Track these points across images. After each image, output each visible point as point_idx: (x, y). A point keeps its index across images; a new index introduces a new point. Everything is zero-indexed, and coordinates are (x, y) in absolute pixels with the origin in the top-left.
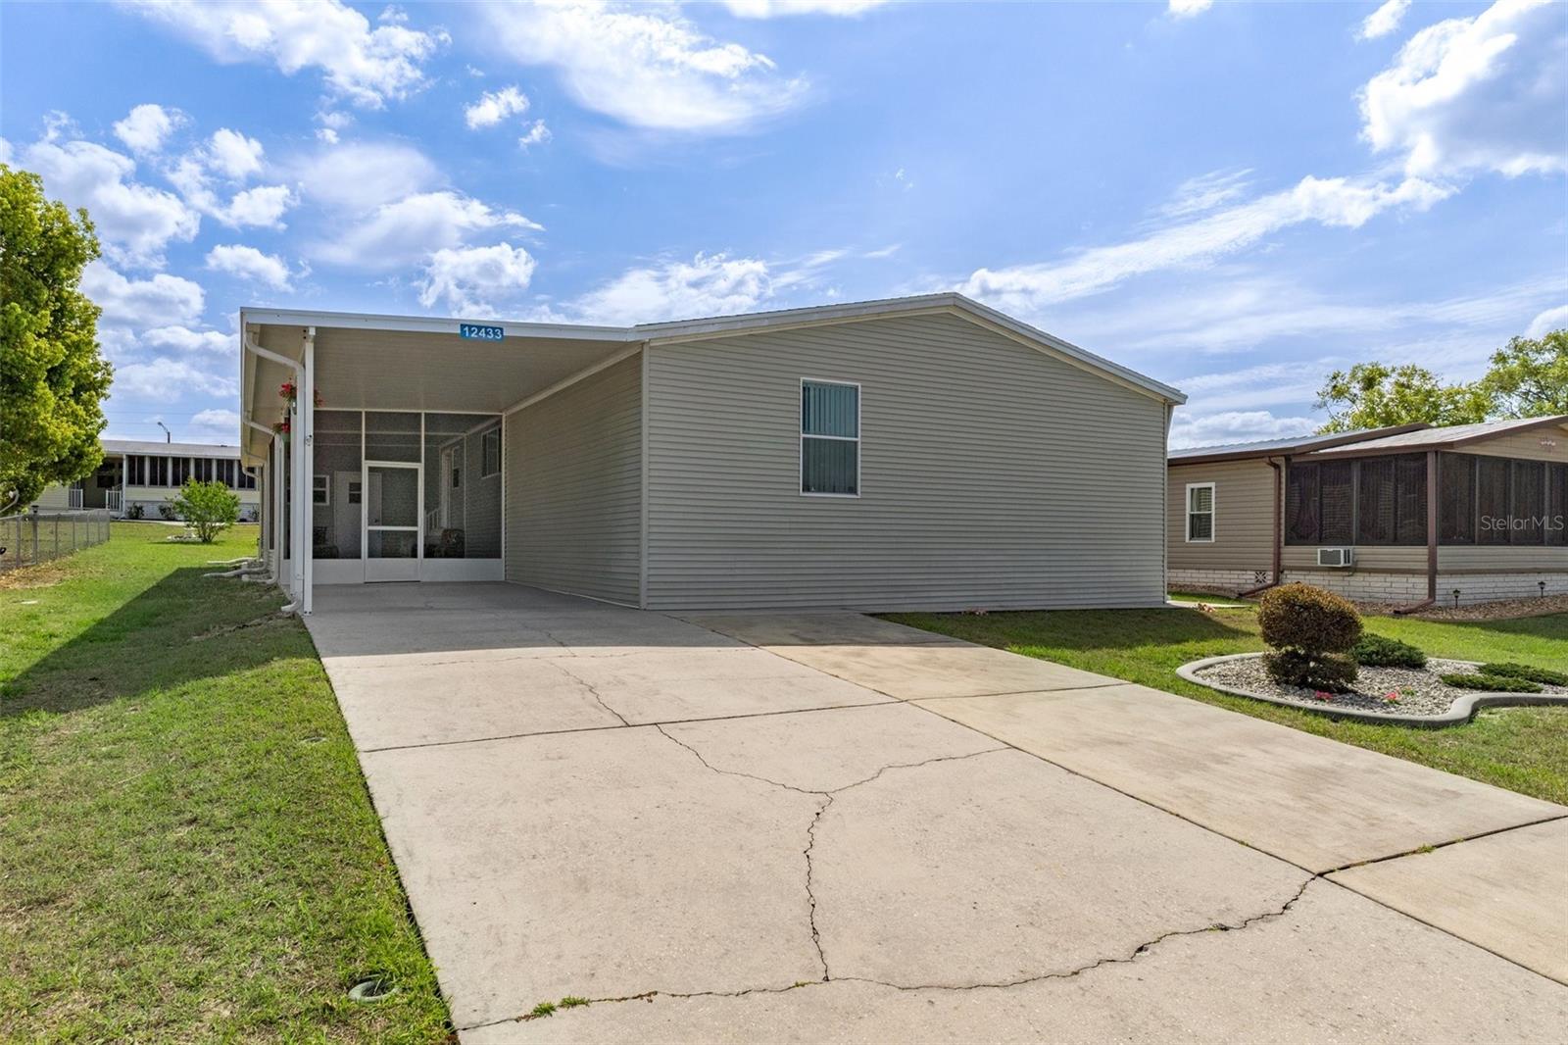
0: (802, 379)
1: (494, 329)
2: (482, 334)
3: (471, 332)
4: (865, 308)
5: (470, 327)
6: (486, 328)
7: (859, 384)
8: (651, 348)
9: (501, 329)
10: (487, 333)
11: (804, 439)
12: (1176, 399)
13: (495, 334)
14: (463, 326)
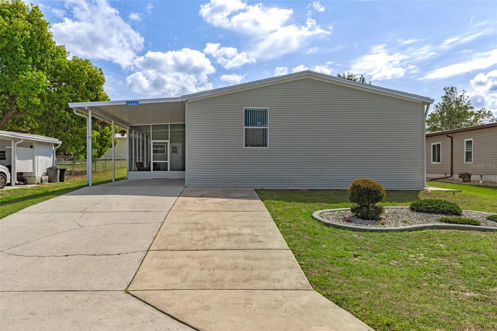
0: (244, 108)
1: (136, 102)
2: (133, 104)
3: (129, 104)
4: (268, 80)
5: (129, 102)
6: (134, 102)
7: (268, 108)
8: (188, 102)
9: (138, 102)
10: (134, 103)
11: (245, 129)
12: (429, 102)
13: (136, 103)
14: (127, 102)
